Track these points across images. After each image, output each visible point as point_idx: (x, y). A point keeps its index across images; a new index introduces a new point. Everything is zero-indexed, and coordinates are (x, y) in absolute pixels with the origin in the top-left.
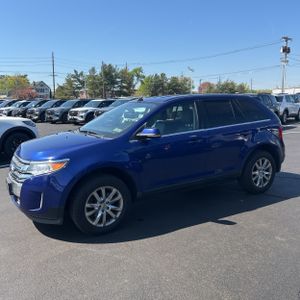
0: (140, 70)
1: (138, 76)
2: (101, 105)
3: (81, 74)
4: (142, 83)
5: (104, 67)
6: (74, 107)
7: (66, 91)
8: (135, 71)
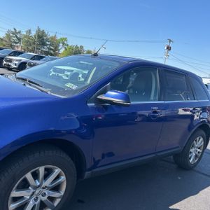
0: (66, 39)
1: (63, 44)
2: (33, 58)
3: (19, 32)
4: (66, 49)
5: (38, 31)
6: (9, 55)
7: (4, 43)
8: (62, 39)
